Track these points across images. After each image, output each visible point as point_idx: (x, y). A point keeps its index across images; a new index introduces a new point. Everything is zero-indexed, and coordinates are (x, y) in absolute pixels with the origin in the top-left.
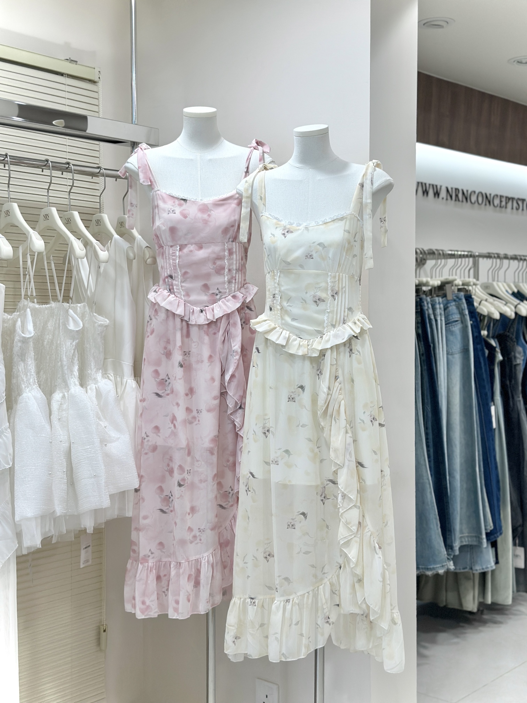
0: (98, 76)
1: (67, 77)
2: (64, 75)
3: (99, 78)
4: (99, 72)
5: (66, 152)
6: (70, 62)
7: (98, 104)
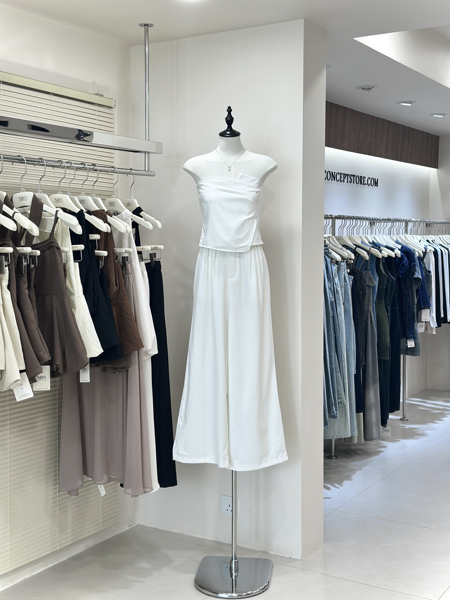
0: (114, 104)
1: (97, 106)
2: (95, 104)
3: (115, 105)
4: (115, 101)
5: (96, 155)
6: (99, 96)
7: (113, 123)
